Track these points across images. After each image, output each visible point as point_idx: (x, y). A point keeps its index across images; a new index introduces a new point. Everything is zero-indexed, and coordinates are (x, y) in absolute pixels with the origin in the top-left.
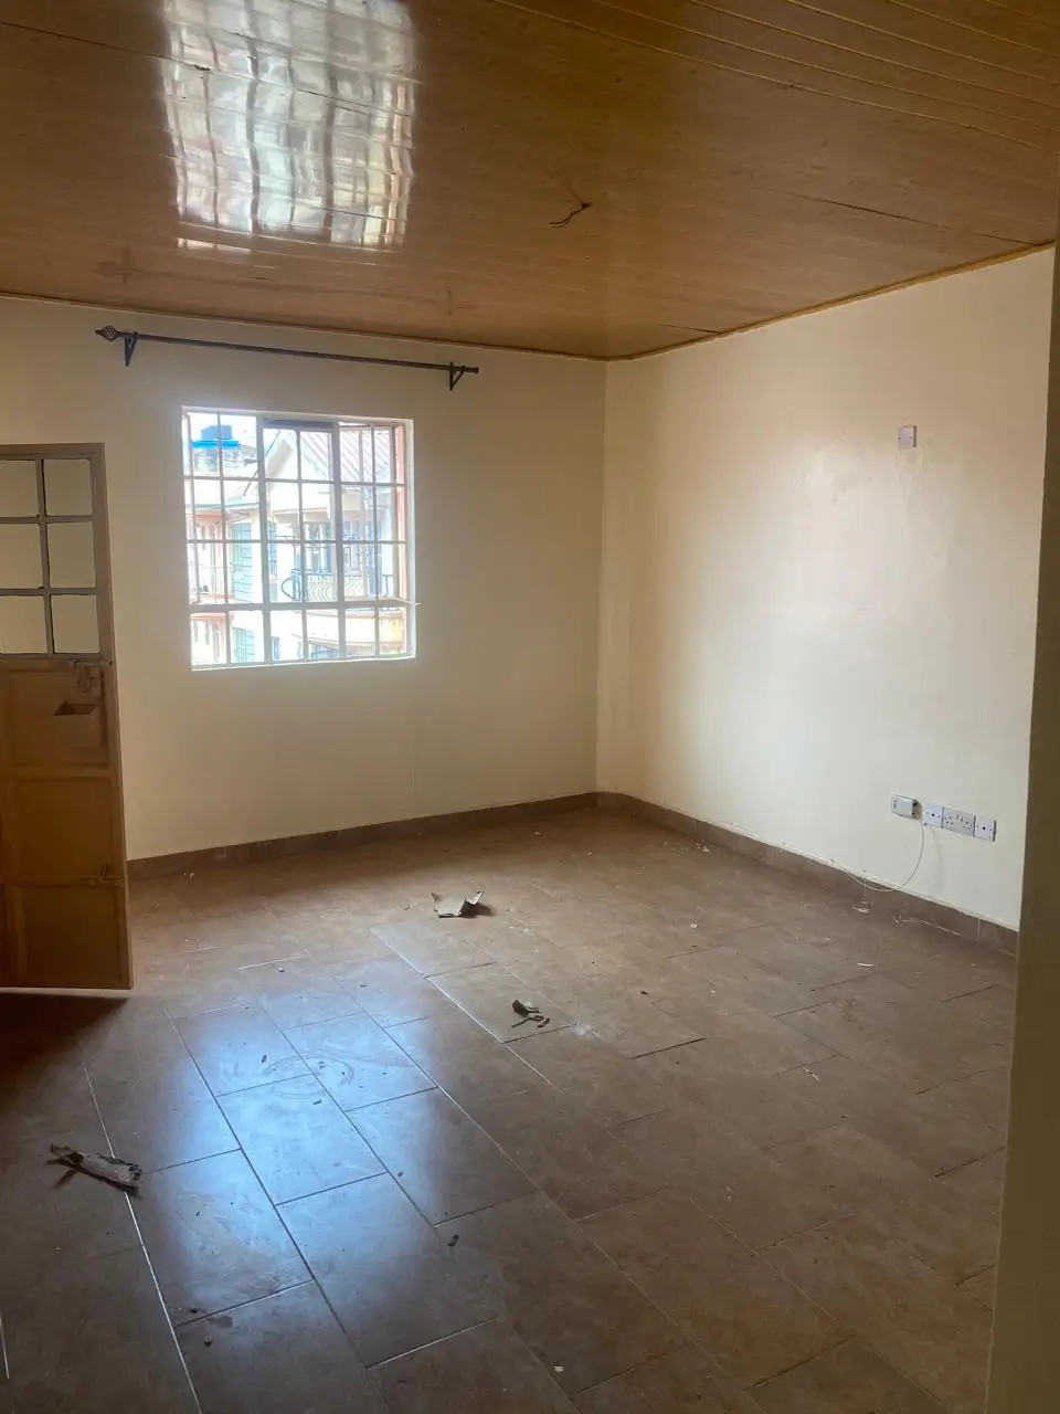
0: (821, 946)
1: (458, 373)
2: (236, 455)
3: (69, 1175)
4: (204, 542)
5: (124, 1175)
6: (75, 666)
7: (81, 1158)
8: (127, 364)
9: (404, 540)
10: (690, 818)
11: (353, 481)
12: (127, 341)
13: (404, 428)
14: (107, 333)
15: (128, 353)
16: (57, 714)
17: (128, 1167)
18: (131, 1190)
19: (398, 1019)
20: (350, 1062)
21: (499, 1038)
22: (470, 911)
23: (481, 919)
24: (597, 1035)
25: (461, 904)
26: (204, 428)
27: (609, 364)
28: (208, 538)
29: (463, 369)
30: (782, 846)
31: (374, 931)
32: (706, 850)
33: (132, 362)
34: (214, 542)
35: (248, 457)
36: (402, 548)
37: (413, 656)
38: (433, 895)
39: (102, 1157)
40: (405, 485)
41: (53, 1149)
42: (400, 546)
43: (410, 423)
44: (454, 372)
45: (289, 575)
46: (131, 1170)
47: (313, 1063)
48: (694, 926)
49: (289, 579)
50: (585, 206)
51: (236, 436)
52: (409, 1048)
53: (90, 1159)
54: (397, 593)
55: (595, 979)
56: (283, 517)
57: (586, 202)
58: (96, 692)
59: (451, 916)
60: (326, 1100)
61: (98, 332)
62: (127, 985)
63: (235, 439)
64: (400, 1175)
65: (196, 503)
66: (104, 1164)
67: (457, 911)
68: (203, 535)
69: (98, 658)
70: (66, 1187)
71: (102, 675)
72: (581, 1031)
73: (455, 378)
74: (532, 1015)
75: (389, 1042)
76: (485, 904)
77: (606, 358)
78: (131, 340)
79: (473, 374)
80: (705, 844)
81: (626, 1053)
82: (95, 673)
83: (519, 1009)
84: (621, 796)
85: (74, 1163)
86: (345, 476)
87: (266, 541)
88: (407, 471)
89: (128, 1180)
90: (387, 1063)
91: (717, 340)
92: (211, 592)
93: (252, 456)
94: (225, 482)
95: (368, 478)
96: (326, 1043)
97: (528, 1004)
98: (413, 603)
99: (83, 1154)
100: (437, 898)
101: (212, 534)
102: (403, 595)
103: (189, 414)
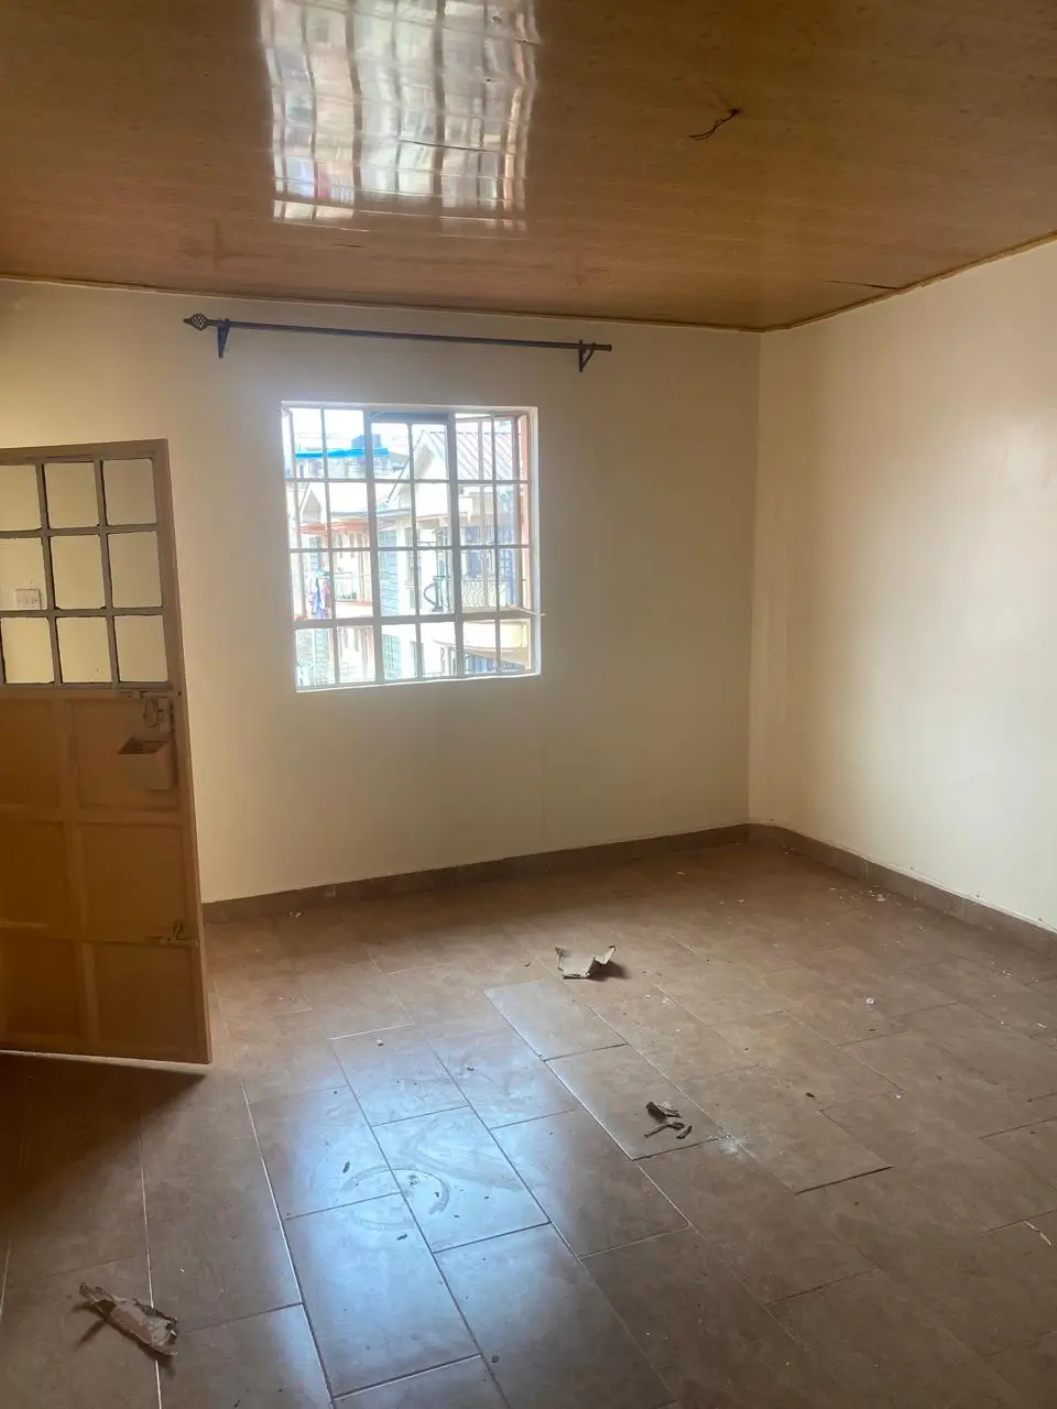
0: (1034, 1035)
1: (588, 352)
2: (384, 463)
3: (95, 1329)
4: (353, 550)
5: (158, 1334)
6: (142, 697)
7: (112, 1305)
8: (221, 355)
9: (527, 543)
10: (863, 859)
11: (469, 478)
12: (220, 330)
13: (528, 418)
14: (198, 322)
15: (222, 341)
16: (120, 753)
17: (166, 1322)
18: (163, 1359)
19: (509, 1117)
20: (447, 1178)
21: (628, 1149)
22: (600, 972)
23: (612, 982)
24: (752, 1155)
25: (590, 964)
26: (353, 437)
27: (765, 337)
28: (356, 546)
29: (594, 347)
30: (974, 898)
31: (490, 993)
32: (881, 899)
33: (224, 354)
34: (360, 549)
35: (397, 465)
36: (525, 551)
37: (538, 673)
38: (557, 950)
39: (137, 1304)
40: (529, 482)
41: (84, 1290)
42: (523, 550)
43: (534, 411)
44: (584, 350)
45: (432, 582)
46: (168, 1327)
47: (403, 1176)
48: (870, 1001)
49: (430, 586)
50: (734, 112)
51: (385, 443)
52: (518, 1160)
53: (126, 1306)
54: (521, 604)
55: (749, 1072)
56: (431, 523)
57: (735, 106)
58: (165, 727)
59: (577, 977)
60: (413, 1233)
61: (186, 321)
62: (204, 1059)
63: (383, 447)
64: (495, 1360)
65: (332, 510)
66: (139, 1316)
67: (584, 970)
68: (352, 543)
69: (167, 686)
70: (89, 1347)
71: (172, 707)
72: (731, 1147)
73: (584, 359)
74: (670, 1121)
75: (495, 1151)
76: (617, 961)
77: (762, 329)
78: (224, 327)
79: (607, 352)
80: (877, 891)
81: (789, 1185)
82: (163, 704)
83: (654, 1111)
84: (776, 829)
85: (105, 1312)
86: (462, 474)
87: (414, 548)
88: (531, 466)
89: (161, 1344)
90: (492, 1182)
91: (895, 298)
92: (358, 599)
93: (400, 463)
94: (331, 484)
95: (488, 477)
96: (421, 1148)
97: (666, 1105)
98: (538, 613)
99: (117, 1299)
100: (561, 954)
101: (360, 541)
102: (527, 604)
103: (291, 409)
